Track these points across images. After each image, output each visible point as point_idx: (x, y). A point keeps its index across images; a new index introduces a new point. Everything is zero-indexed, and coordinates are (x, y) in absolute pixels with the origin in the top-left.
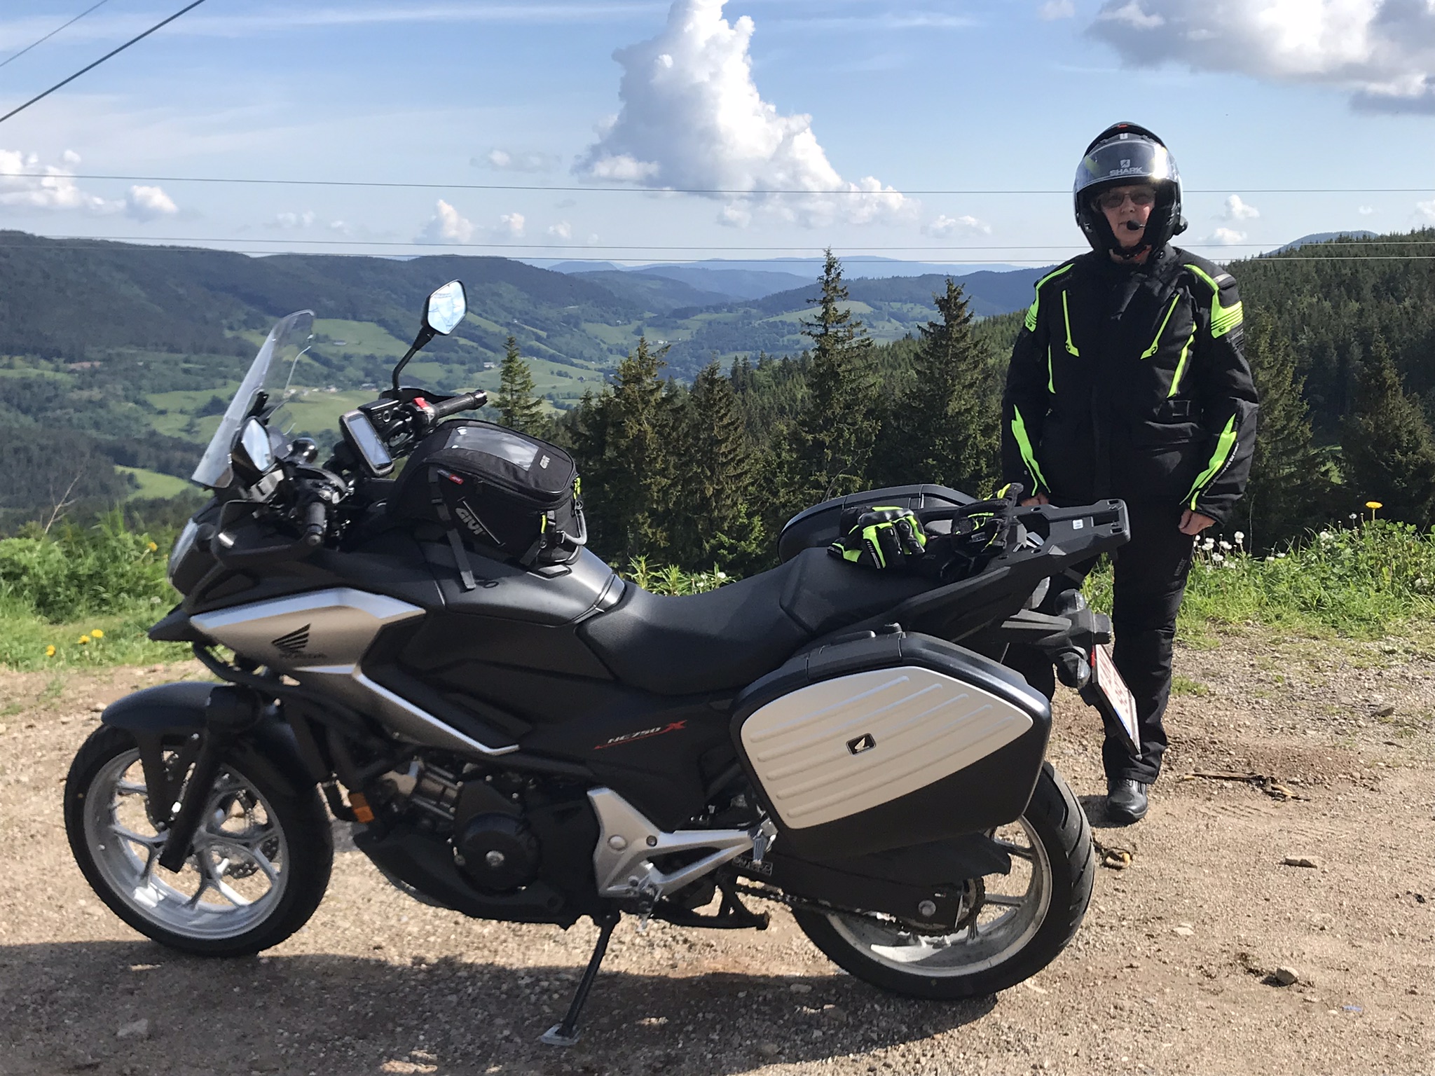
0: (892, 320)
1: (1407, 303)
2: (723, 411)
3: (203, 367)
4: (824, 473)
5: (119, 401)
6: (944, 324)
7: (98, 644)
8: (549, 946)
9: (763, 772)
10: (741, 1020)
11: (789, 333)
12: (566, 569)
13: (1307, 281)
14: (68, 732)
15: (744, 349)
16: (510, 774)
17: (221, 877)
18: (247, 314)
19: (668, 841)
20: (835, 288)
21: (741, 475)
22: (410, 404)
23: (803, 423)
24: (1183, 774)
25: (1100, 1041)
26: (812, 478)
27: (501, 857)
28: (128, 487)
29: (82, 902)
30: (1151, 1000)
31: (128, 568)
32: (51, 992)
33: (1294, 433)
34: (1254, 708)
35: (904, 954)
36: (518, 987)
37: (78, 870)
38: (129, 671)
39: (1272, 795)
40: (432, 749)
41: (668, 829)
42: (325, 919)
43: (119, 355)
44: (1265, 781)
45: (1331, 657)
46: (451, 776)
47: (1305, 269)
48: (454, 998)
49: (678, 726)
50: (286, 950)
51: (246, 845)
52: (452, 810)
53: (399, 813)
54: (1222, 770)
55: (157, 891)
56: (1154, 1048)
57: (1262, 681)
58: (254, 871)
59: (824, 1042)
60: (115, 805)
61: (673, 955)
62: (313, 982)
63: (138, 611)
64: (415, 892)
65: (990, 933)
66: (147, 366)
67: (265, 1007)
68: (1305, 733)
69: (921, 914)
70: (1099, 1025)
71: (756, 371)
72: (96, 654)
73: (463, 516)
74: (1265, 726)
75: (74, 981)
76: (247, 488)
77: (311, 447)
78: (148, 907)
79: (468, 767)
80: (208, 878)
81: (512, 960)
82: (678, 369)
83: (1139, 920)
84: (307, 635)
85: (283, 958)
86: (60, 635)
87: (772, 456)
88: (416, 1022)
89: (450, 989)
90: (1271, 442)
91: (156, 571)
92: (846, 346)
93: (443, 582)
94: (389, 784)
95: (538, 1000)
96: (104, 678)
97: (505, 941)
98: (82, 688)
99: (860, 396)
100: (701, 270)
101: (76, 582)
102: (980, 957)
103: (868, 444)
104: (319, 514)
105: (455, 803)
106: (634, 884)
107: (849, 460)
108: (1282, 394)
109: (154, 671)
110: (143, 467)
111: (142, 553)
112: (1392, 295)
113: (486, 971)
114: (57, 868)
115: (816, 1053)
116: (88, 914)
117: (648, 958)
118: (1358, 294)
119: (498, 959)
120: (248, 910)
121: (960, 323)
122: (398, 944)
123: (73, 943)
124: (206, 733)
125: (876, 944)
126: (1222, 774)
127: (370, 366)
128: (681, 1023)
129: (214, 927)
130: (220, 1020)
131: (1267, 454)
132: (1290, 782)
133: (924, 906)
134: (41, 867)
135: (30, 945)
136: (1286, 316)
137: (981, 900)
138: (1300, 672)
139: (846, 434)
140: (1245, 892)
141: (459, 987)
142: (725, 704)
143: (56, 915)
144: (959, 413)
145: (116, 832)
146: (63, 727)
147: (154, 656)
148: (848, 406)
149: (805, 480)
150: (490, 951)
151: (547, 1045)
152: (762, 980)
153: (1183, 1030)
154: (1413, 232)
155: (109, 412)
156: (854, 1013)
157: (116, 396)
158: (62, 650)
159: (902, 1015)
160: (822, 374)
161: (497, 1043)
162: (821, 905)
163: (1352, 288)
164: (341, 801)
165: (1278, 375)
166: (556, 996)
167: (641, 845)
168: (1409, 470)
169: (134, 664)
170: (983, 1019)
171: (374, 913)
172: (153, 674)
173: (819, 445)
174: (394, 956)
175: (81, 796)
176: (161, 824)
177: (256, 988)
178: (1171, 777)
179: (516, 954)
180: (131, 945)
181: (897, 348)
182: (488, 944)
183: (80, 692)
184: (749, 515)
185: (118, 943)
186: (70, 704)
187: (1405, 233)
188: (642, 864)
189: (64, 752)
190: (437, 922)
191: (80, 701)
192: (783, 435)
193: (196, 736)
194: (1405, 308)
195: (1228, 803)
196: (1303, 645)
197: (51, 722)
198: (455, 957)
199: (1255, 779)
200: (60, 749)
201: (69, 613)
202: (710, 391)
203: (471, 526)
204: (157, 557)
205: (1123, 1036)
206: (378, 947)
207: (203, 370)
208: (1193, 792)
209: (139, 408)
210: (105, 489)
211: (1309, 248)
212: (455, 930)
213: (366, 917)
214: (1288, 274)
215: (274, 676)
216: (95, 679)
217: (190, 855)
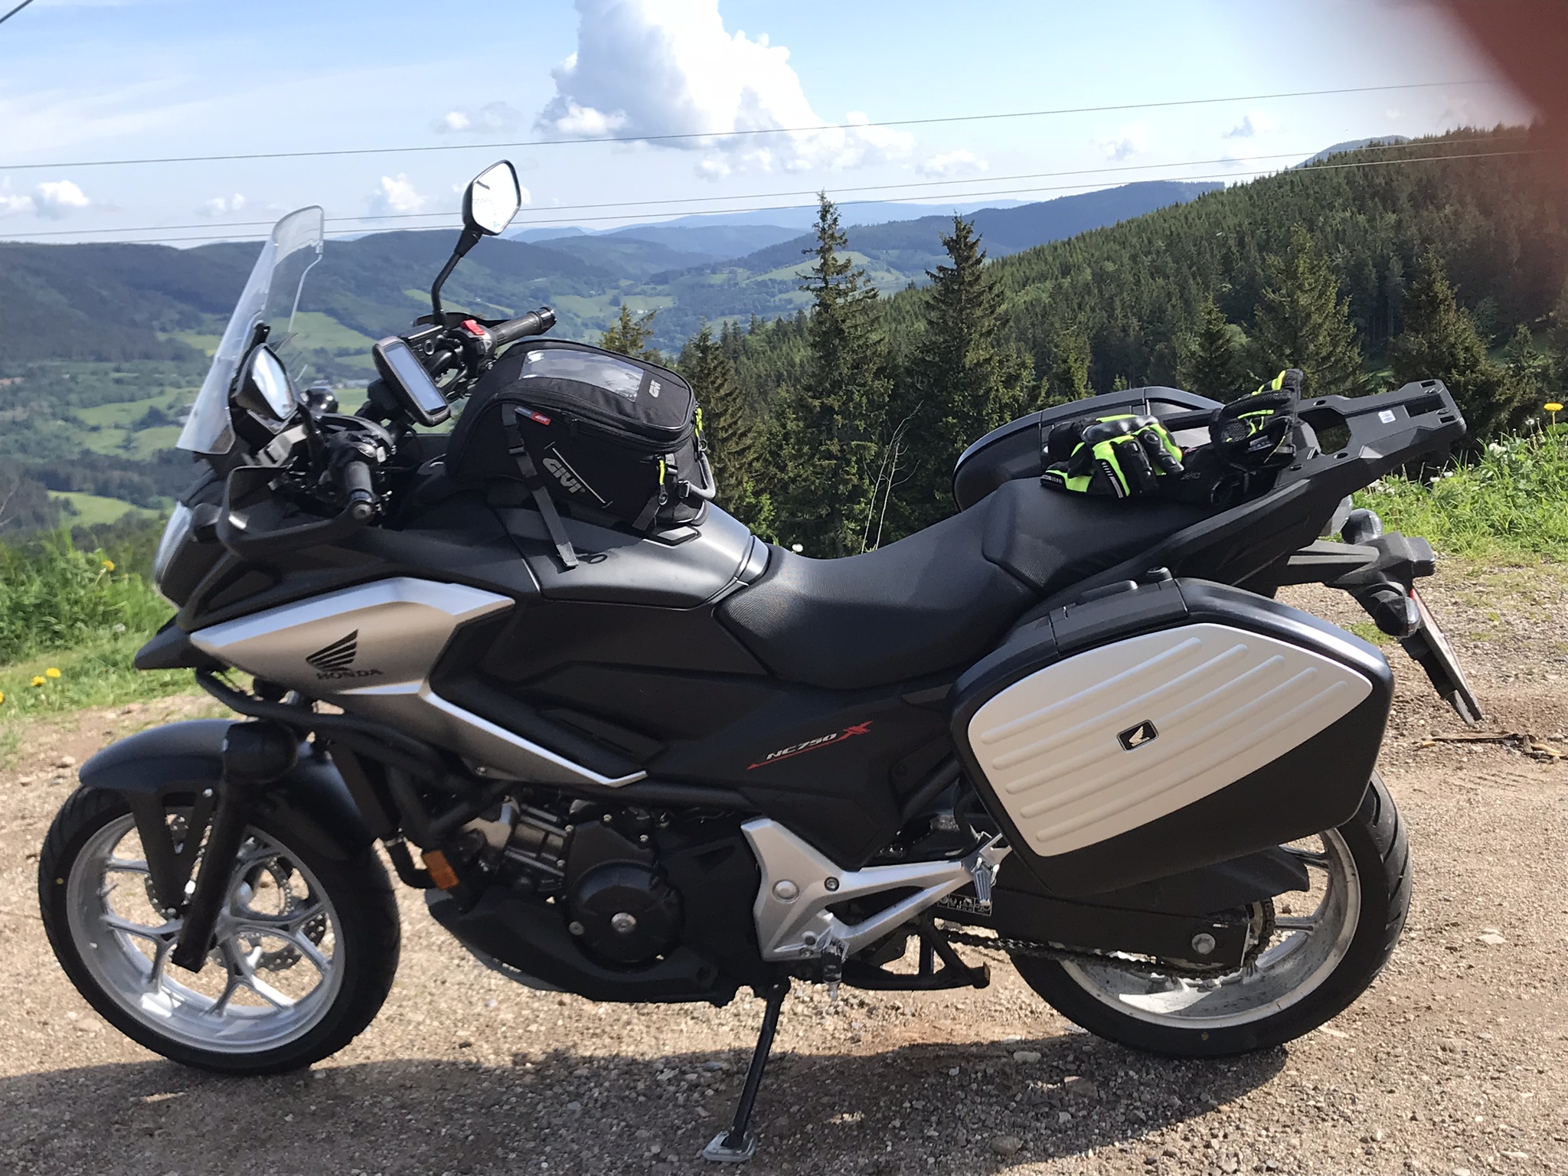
0: (892, 270)
1: (1448, 209)
2: (719, 381)
3: (136, 375)
4: (836, 440)
5: (47, 420)
6: (955, 267)
7: (56, 686)
8: (686, 1024)
9: (1002, 784)
10: (960, 1106)
11: (781, 292)
12: (693, 532)
13: (1339, 194)
14: (31, 795)
15: (732, 313)
16: (631, 809)
17: (254, 972)
18: (181, 313)
19: (853, 882)
20: (832, 235)
21: (743, 451)
22: (459, 329)
23: (808, 388)
24: (1419, 740)
25: (1438, 1097)
26: (823, 448)
27: (632, 920)
28: (63, 514)
29: (72, 1015)
30: (1487, 1036)
31: (82, 592)
32: (44, 1143)
33: (1340, 360)
34: (1474, 653)
35: (1162, 1003)
36: (658, 1084)
37: (62, 973)
38: (98, 714)
39: (1535, 757)
40: (525, 784)
41: (852, 866)
42: (391, 1012)
43: (42, 369)
44: (1521, 740)
45: (1544, 587)
46: (554, 819)
47: (1335, 181)
48: (576, 1106)
49: (860, 729)
50: (346, 1058)
51: (285, 928)
52: (560, 863)
53: (490, 872)
54: (1465, 731)
55: (171, 996)
56: (1512, 1100)
57: (1474, 620)
58: (296, 959)
59: (1076, 1127)
60: (106, 889)
61: (850, 1024)
62: (389, 1099)
63: (99, 642)
64: (519, 974)
65: (1272, 967)
66: (73, 378)
67: (329, 1139)
68: (1544, 678)
69: (1195, 952)
70: (1431, 1075)
71: (748, 337)
72: (53, 697)
73: (552, 469)
74: (1495, 674)
75: (73, 1124)
76: (253, 454)
77: (330, 398)
78: (161, 1017)
79: (576, 805)
80: (236, 973)
81: (643, 1048)
82: (661, 340)
83: (1429, 929)
84: (353, 646)
85: (343, 1069)
86: (9, 678)
87: (776, 427)
88: (532, 1144)
89: (569, 1093)
90: (1318, 371)
91: (116, 594)
92: (849, 299)
93: (534, 560)
94: (475, 836)
95: (687, 1100)
96: (68, 725)
97: (629, 1023)
98: (43, 740)
99: (869, 353)
100: (676, 230)
101: (20, 614)
102: (1264, 999)
103: (880, 407)
104: (362, 476)
105: (561, 853)
106: (810, 941)
107: (861, 425)
108: (1326, 317)
109: (129, 712)
110: (80, 490)
111: (97, 574)
112: (1432, 203)
113: (611, 1066)
114: (35, 972)
115: (1071, 1143)
116: (81, 1030)
117: (818, 1030)
118: (1394, 204)
119: (624, 1048)
120: (292, 1011)
121: (972, 265)
122: (491, 1039)
123: (66, 1071)
124: (223, 788)
125: (1125, 993)
126: (1466, 736)
127: (321, 361)
128: (884, 1118)
129: (249, 1037)
130: (273, 1163)
131: (1314, 385)
132: (1551, 740)
133: (1198, 943)
134: (14, 972)
135: (9, 1079)
136: (1318, 234)
137: (1269, 925)
138: (1515, 607)
139: (856, 397)
140: (1548, 881)
141: (582, 1090)
142: (940, 692)
143: (39, 1035)
144: (978, 364)
145: (110, 924)
146: (24, 790)
147: (126, 694)
148: (856, 366)
149: (815, 450)
150: (612, 1038)
151: (713, 1162)
152: (974, 1049)
153: (1540, 1072)
154: (1448, 132)
155: (36, 432)
156: (1104, 1084)
157: (42, 414)
158: (12, 696)
159: (1168, 1082)
160: (824, 333)
161: (646, 1164)
162: (1053, 948)
163: (1388, 198)
164: (412, 865)
165: (1320, 297)
166: (710, 1092)
167: (818, 890)
168: (1467, 391)
169: (103, 706)
170: (1276, 1080)
171: (453, 999)
172: (127, 716)
173: (828, 411)
174: (489, 1055)
175: (60, 881)
176: (172, 911)
177: (314, 1114)
178: (1405, 745)
179: (646, 1039)
180: (143, 1067)
181: (900, 300)
182: (608, 1029)
183: (40, 745)
184: (757, 494)
185: (124, 1066)
186: (30, 761)
187: (1439, 135)
188: (819, 915)
189: (28, 821)
190: (536, 1005)
191: (42, 756)
192: (787, 403)
193: (208, 792)
194: (1446, 216)
195: (1485, 771)
196: (1507, 575)
197: (8, 785)
198: (568, 1049)
199: (1508, 738)
200: (23, 818)
201: (16, 651)
202: (703, 359)
203: (564, 482)
204: (115, 578)
205: (1465, 1087)
206: (467, 1045)
207: (136, 378)
208: (1437, 760)
209: (70, 425)
210: (40, 519)
211: (1337, 157)
212: (561, 1014)
213: (443, 1006)
214: (1317, 189)
215: (306, 701)
216: (57, 727)
217: (212, 947)
